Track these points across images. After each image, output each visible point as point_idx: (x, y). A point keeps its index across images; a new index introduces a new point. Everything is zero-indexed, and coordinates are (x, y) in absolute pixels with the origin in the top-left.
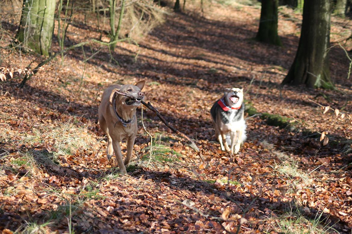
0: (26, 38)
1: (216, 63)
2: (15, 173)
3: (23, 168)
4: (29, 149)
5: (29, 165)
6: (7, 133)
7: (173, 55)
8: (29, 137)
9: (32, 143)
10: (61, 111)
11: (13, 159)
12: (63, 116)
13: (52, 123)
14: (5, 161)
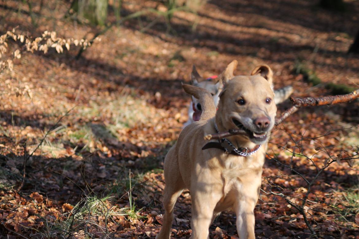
0: (81, 9)
1: (278, 31)
2: (73, 147)
3: (81, 142)
4: (87, 123)
5: (87, 139)
6: (64, 107)
7: (233, 24)
8: (87, 110)
9: (89, 116)
10: (118, 83)
11: (70, 132)
12: (120, 88)
13: (110, 95)
14: (63, 135)
